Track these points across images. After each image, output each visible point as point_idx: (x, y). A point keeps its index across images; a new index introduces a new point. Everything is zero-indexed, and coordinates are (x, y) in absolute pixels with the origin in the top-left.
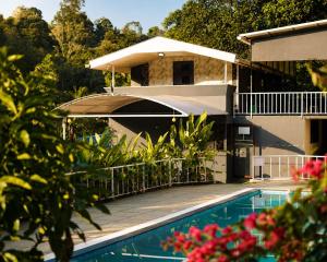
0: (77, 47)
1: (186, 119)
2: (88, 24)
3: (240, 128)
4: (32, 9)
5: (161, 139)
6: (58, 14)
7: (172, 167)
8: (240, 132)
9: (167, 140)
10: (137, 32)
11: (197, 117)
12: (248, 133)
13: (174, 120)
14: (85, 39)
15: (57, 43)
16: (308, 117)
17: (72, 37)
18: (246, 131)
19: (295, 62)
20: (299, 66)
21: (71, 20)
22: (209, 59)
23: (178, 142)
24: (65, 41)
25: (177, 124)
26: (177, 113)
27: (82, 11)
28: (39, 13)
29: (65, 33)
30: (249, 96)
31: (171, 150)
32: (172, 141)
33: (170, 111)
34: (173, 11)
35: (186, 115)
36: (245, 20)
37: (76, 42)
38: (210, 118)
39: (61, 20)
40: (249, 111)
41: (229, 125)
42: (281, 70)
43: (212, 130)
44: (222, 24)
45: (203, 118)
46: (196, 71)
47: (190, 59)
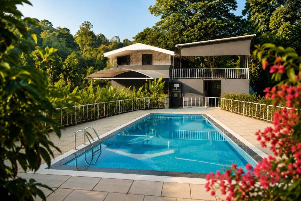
0: (88, 48)
1: (152, 80)
2: (94, 36)
3: (175, 84)
4: (65, 28)
5: (140, 89)
6: (79, 31)
7: (146, 101)
8: (175, 86)
9: (143, 89)
10: (118, 41)
11: (157, 79)
12: (179, 86)
13: (146, 80)
14: (92, 44)
15: (78, 46)
16: (205, 80)
17: (86, 43)
18: (177, 85)
19: (195, 57)
20: (196, 58)
21: (85, 34)
22: (160, 53)
23: (148, 90)
24: (82, 45)
25: (148, 82)
26: (148, 77)
27: (91, 30)
28: (68, 30)
29: (82, 41)
30: (179, 70)
31: (145, 94)
32: (146, 90)
33: (145, 76)
34: (140, 32)
35: (153, 78)
36: (175, 38)
37: (88, 45)
38: (163, 80)
39: (80, 35)
40: (179, 77)
41: (170, 83)
42: (190, 59)
43: (164, 85)
44: (165, 39)
45: (160, 80)
46: (153, 59)
47: (150, 53)
